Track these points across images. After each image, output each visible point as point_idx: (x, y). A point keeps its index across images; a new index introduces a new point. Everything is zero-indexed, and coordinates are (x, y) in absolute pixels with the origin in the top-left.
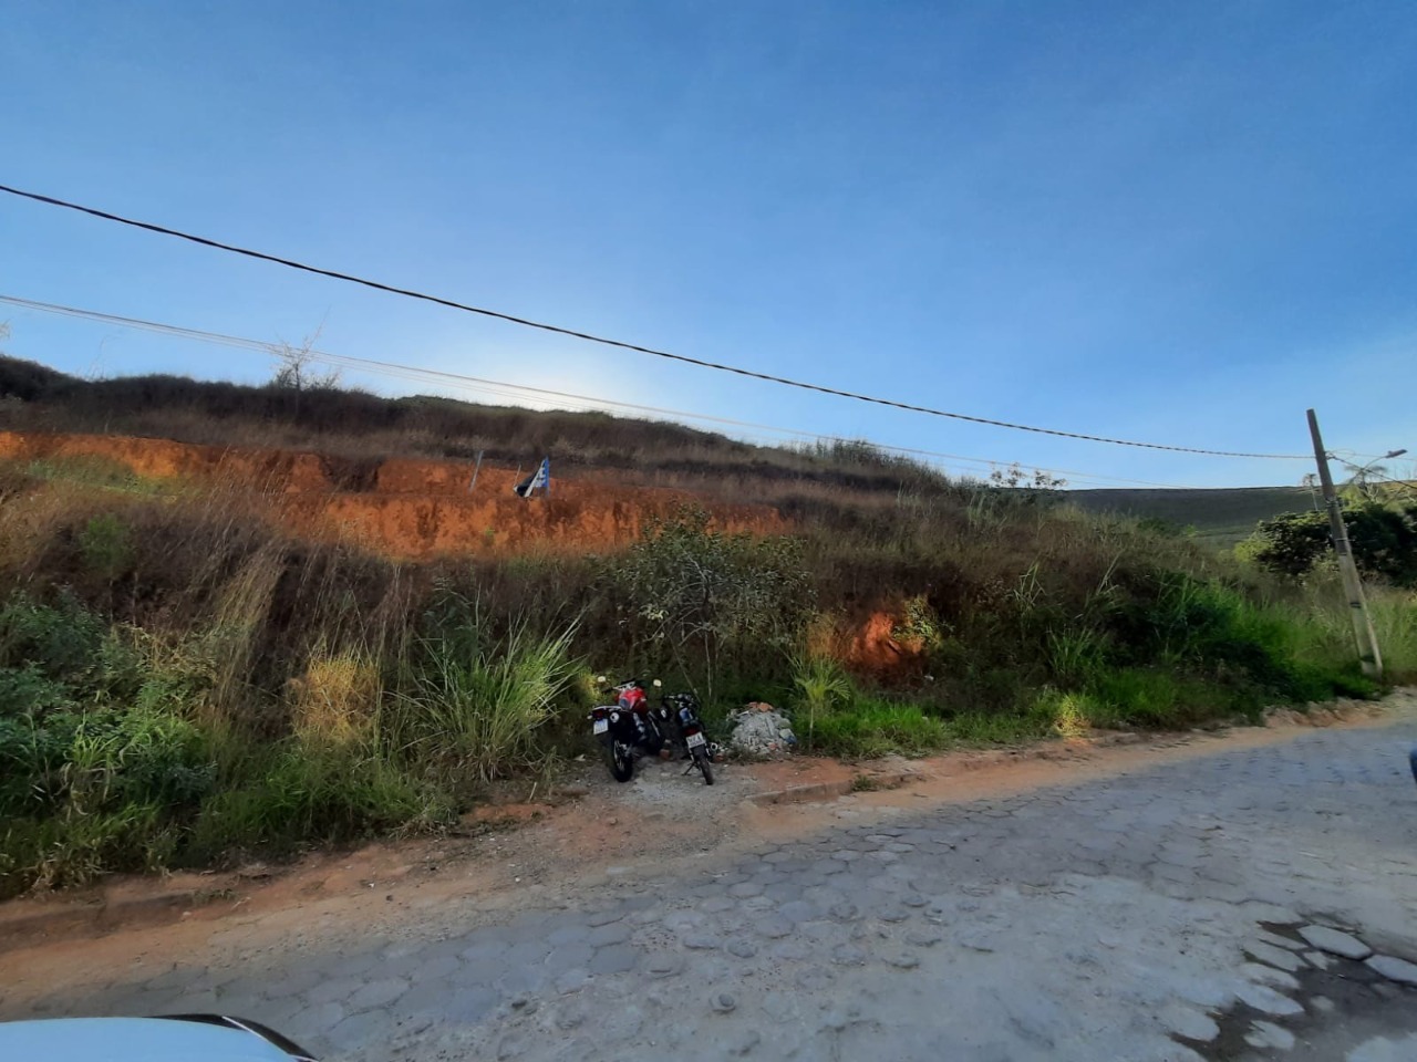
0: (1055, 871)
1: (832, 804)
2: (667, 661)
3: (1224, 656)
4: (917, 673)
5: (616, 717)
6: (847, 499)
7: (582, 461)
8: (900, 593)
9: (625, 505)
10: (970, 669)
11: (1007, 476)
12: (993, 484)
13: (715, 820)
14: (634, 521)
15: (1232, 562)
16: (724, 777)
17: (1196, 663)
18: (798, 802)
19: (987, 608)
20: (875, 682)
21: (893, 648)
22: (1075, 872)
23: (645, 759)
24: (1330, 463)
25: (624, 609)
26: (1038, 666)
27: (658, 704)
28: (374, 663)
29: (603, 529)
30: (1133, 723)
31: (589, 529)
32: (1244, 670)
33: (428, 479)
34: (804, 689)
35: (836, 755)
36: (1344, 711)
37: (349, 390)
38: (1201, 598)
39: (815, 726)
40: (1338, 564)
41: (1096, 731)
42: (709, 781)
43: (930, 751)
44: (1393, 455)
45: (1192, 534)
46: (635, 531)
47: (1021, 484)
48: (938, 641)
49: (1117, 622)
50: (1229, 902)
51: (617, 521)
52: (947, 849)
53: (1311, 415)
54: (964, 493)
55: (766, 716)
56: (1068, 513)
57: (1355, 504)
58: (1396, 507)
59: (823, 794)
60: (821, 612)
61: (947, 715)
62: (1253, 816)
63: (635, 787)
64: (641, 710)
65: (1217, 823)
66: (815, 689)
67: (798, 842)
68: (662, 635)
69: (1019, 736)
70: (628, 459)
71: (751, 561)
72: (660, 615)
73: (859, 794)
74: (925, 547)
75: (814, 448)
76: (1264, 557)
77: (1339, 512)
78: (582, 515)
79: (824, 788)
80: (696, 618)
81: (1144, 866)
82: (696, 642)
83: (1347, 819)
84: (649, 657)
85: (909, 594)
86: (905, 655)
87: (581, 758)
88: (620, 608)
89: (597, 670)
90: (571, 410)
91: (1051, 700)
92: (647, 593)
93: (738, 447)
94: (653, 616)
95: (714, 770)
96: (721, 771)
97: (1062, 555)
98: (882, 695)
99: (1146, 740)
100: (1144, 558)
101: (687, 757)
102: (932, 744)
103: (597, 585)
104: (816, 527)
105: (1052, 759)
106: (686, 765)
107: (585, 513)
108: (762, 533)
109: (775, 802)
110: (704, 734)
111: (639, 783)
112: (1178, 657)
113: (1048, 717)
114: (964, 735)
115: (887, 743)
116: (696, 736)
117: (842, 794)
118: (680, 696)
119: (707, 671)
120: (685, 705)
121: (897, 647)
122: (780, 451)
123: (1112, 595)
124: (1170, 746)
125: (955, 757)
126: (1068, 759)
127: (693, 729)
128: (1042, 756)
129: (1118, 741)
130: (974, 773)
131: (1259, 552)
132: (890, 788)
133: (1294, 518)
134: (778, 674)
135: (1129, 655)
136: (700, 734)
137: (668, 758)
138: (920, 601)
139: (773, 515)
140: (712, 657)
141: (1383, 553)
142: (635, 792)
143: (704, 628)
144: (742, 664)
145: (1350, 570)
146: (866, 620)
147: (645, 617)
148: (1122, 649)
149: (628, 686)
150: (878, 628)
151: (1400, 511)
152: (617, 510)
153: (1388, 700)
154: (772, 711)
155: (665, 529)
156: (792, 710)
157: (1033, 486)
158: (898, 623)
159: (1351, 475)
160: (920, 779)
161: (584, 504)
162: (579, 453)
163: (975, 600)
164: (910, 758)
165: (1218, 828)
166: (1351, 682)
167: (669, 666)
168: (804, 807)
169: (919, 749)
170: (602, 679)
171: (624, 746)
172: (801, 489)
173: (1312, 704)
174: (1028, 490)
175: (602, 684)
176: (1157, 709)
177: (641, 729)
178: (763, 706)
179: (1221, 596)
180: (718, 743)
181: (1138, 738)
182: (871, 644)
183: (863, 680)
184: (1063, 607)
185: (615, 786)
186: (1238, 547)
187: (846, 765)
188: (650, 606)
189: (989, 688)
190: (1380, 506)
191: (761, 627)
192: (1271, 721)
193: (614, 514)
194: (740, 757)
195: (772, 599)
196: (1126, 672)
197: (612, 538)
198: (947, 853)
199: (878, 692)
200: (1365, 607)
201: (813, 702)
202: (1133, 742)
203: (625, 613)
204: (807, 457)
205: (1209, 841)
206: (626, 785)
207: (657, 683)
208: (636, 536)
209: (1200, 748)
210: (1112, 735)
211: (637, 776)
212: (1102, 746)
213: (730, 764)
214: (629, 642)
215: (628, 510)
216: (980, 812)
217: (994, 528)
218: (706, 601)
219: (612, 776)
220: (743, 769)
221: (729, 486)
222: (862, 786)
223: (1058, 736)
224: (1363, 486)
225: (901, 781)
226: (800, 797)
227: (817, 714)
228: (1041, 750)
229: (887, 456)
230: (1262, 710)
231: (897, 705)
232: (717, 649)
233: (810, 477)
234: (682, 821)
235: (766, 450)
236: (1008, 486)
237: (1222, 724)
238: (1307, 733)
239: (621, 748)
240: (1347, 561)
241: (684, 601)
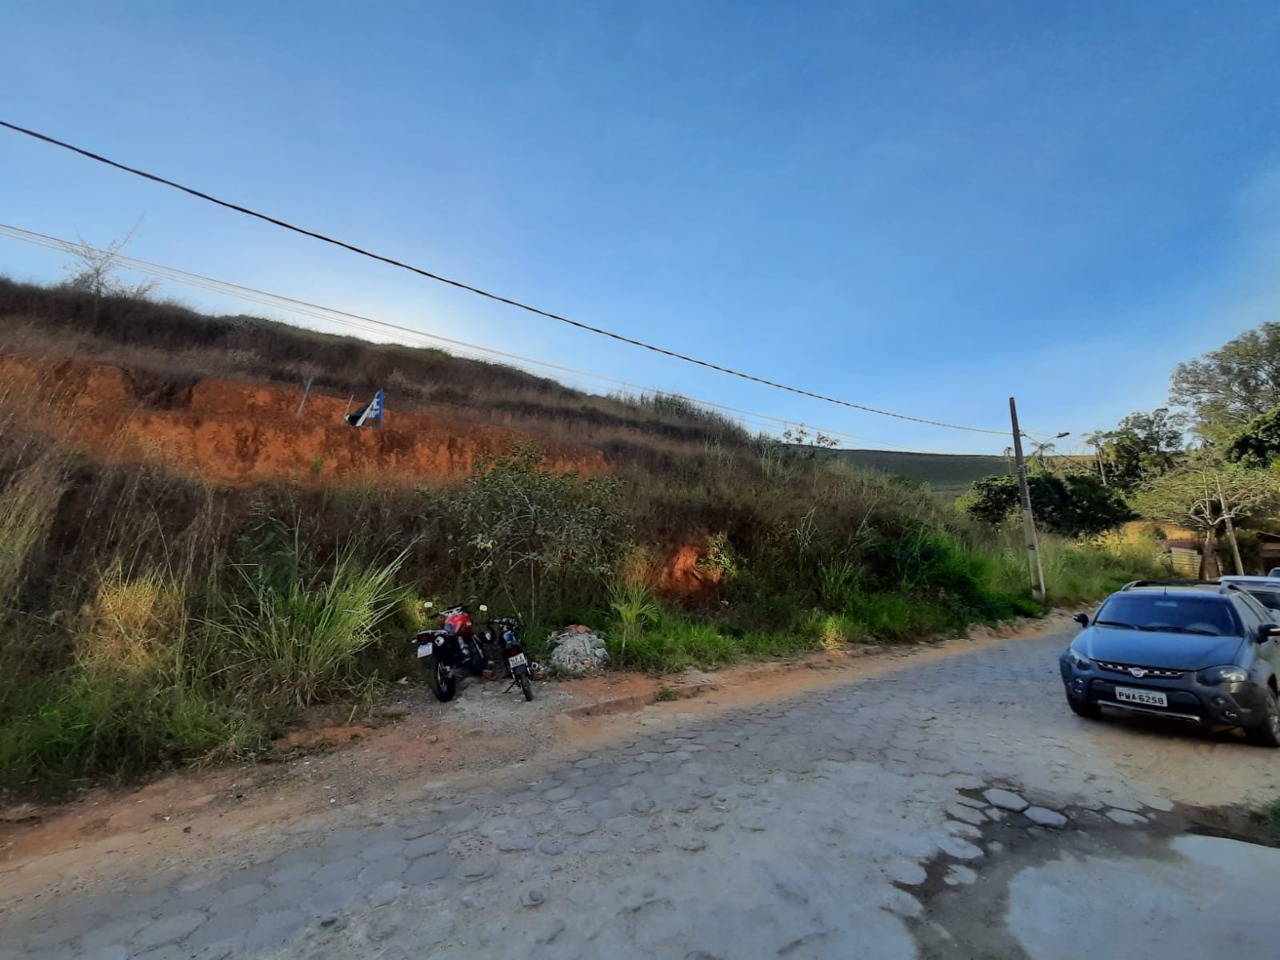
0: (815, 760)
1: (638, 713)
2: (493, 587)
3: (944, 585)
4: (715, 598)
5: (441, 640)
6: (662, 445)
7: (418, 396)
8: (705, 530)
9: (460, 441)
10: (758, 595)
11: (795, 435)
12: (784, 441)
13: (532, 733)
14: (469, 456)
15: (953, 513)
16: (542, 694)
17: (924, 590)
18: (609, 713)
19: (774, 544)
20: (680, 607)
21: (697, 578)
22: (830, 760)
23: (468, 680)
24: (1022, 439)
25: (454, 538)
26: (810, 592)
27: (483, 628)
28: (179, 589)
29: (437, 462)
30: (877, 638)
31: (423, 461)
32: (956, 596)
33: (250, 401)
34: (619, 613)
35: (644, 670)
36: (1019, 626)
37: (161, 302)
38: (930, 539)
39: (626, 646)
40: (1021, 516)
41: (851, 644)
42: (529, 698)
43: (723, 664)
44: (1061, 436)
45: (927, 489)
46: (469, 466)
47: (806, 442)
48: (733, 572)
49: (869, 557)
50: (938, 775)
51: (451, 455)
52: (732, 747)
53: (1012, 401)
54: (759, 446)
55: (584, 637)
56: (839, 467)
57: (1035, 472)
58: (1060, 475)
59: (630, 705)
60: (637, 545)
61: (737, 634)
62: (957, 708)
63: (457, 706)
64: (466, 633)
65: (934, 715)
66: (628, 612)
67: (607, 748)
68: (491, 563)
69: (793, 652)
70: (465, 397)
71: (577, 498)
72: (489, 545)
73: (662, 704)
74: (726, 490)
75: (637, 398)
76: (975, 509)
77: (1025, 477)
78: (416, 447)
79: (632, 699)
80: (523, 548)
81: (881, 751)
82: (523, 569)
83: (1017, 708)
84: (477, 584)
85: (713, 531)
86: (706, 583)
87: (403, 681)
88: (450, 537)
89: (424, 595)
90: (410, 344)
91: (818, 620)
92: (478, 524)
93: (571, 394)
94: (482, 545)
95: (534, 687)
96: (540, 688)
97: (832, 501)
98: (685, 618)
99: (887, 651)
100: (892, 507)
101: (509, 676)
102: (725, 659)
103: (428, 515)
104: (635, 468)
105: (816, 668)
106: (508, 683)
107: (420, 445)
108: (586, 472)
109: (588, 714)
110: (525, 655)
111: (461, 702)
112: (912, 585)
113: (816, 634)
114: (750, 651)
115: (688, 659)
116: (518, 657)
117: (647, 704)
118: (504, 620)
119: (531, 597)
120: (509, 629)
121: (700, 577)
122: (608, 400)
123: (868, 535)
124: (903, 656)
125: (741, 670)
126: (828, 668)
127: (516, 650)
128: (810, 666)
129: (867, 653)
130: (756, 683)
131: (972, 505)
132: (688, 697)
133: (995, 480)
134: (596, 599)
135: (877, 584)
136: (522, 655)
137: (491, 678)
138: (721, 537)
139: (599, 457)
140: (537, 584)
141: (1050, 509)
142: (456, 710)
143: (531, 557)
144: (564, 590)
145: (1029, 521)
146: (675, 552)
147: (474, 547)
148: (873, 579)
149: (455, 611)
150: (686, 560)
151: (1062, 478)
152: (452, 445)
153: (1049, 617)
154: (589, 632)
155: (498, 465)
156: (607, 632)
157: (815, 444)
158: (702, 556)
159: (1035, 449)
160: (713, 688)
161: (418, 436)
162: (417, 387)
163: (765, 538)
164: (705, 671)
165: (934, 718)
166: (1024, 604)
167: (496, 592)
168: (613, 717)
169: (714, 663)
170: (429, 605)
171: (448, 668)
172: (624, 435)
173: (999, 621)
174: (810, 447)
175: (429, 609)
176: (897, 627)
177: (465, 652)
178: (581, 628)
179: (944, 538)
180: (538, 662)
181: (881, 650)
182: (678, 574)
183: (670, 605)
184: (832, 544)
185: (438, 706)
186: (958, 500)
187: (651, 678)
188: (480, 536)
189: (772, 611)
190: (1050, 474)
191: (584, 558)
192: (973, 635)
193: (449, 448)
194: (558, 674)
195: (595, 532)
196: (875, 597)
197: (444, 470)
198: (732, 750)
199: (683, 615)
200: (1037, 549)
201: (626, 624)
202: (878, 653)
203: (455, 542)
204: (630, 407)
205: (927, 730)
206: (448, 704)
207: (483, 608)
208: (469, 470)
209: (925, 656)
210: (862, 648)
211: (460, 695)
212: (854, 657)
213: (549, 681)
214: (458, 570)
215: (463, 445)
216: (759, 715)
217: (783, 477)
218: (533, 533)
219: (433, 696)
220: (561, 685)
221: (558, 428)
222: (665, 696)
223: (822, 649)
224: (1041, 458)
225: (697, 691)
226: (609, 708)
227: (629, 635)
228: (809, 661)
229: (700, 410)
230: (966, 626)
231: (697, 626)
232: (541, 577)
233: (633, 424)
234: (501, 735)
235: (594, 397)
236: (796, 442)
237: (940, 637)
238: (995, 643)
239: (445, 670)
240: (1028, 514)
241: (513, 532)
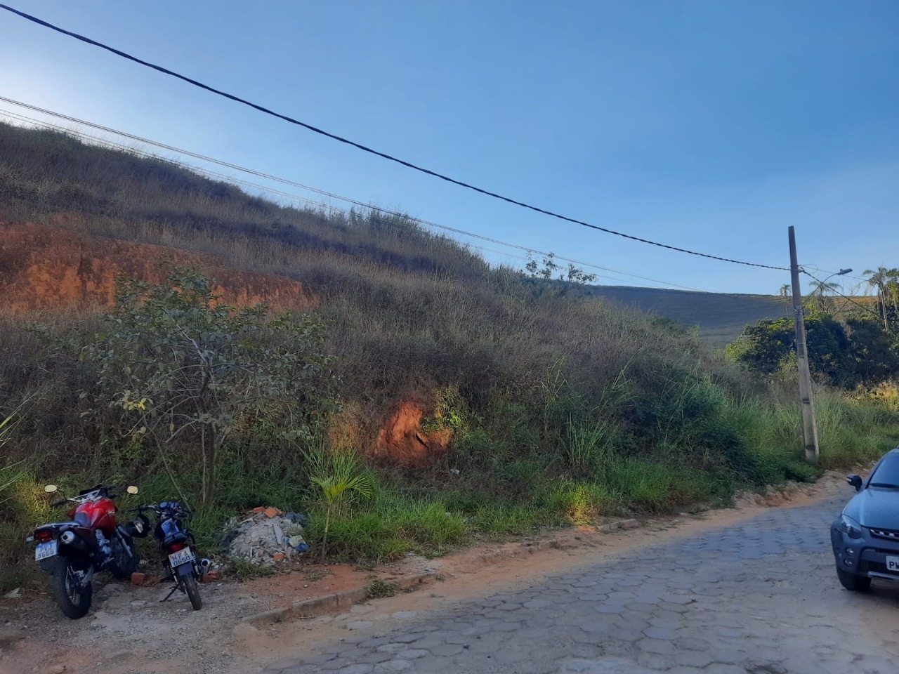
0: (559, 658)
1: (343, 616)
2: (148, 462)
3: (709, 446)
4: (443, 468)
5: (71, 536)
6: (381, 277)
7: (32, 197)
8: (431, 383)
9: (96, 263)
10: (495, 461)
11: (541, 266)
12: (529, 274)
13: (202, 651)
14: (110, 286)
15: (721, 361)
16: (216, 599)
17: (687, 452)
18: (305, 618)
19: (514, 399)
20: (400, 477)
21: (421, 442)
22: (575, 657)
23: (110, 587)
24: (801, 275)
25: (88, 397)
26: (557, 456)
27: (132, 517)
29: (62, 292)
30: (633, 510)
31: (40, 290)
32: (723, 459)
34: (321, 489)
35: (352, 560)
36: (791, 491)
38: (696, 390)
39: (330, 531)
40: (797, 365)
41: (602, 518)
42: (197, 605)
43: (450, 547)
44: (843, 272)
45: (695, 334)
46: (110, 297)
47: (555, 275)
48: (466, 434)
49: (628, 413)
50: (697, 667)
51: (84, 283)
52: (460, 649)
53: (791, 230)
54: (502, 279)
55: (274, 523)
56: (593, 306)
57: (814, 314)
58: (840, 319)
59: (335, 605)
60: (346, 401)
61: (469, 509)
62: (720, 588)
63: (94, 623)
64: (108, 529)
65: (693, 597)
66: (332, 486)
67: (302, 663)
68: (143, 430)
69: (536, 527)
70: (104, 202)
71: (267, 342)
72: (141, 405)
73: (374, 602)
74: (459, 335)
75: (347, 216)
76: (746, 357)
77: (802, 320)
78: (29, 271)
79: (336, 598)
80: (190, 408)
81: (634, 643)
82: (191, 436)
83: (786, 584)
84: (124, 458)
85: (440, 383)
86: (431, 447)
87: (14, 594)
88: (82, 396)
89: (44, 475)
90: (17, 123)
91: (566, 489)
92: (123, 377)
93: (258, 205)
94: (131, 406)
95: (204, 592)
96: (213, 592)
97: (585, 348)
98: (406, 492)
99: (644, 525)
100: (653, 355)
101: (169, 579)
102: (454, 540)
103: (50, 365)
104: (343, 305)
105: (562, 548)
106: (167, 589)
107: (35, 268)
108: (278, 309)
109: (278, 621)
110: (191, 550)
111: (102, 619)
112: (673, 447)
113: (563, 507)
114: (485, 529)
115: (408, 543)
116: (182, 552)
117: (356, 603)
118: (163, 505)
119: (201, 473)
120: (168, 516)
121: (424, 440)
122: (307, 215)
123: (627, 390)
124: (661, 530)
125: (474, 553)
126: (577, 547)
127: (179, 544)
128: (555, 546)
129: (620, 527)
130: (492, 568)
131: (743, 352)
132: (408, 591)
133: (770, 323)
134: (290, 472)
135: (634, 446)
136: (187, 550)
137: (145, 582)
138: (452, 391)
139: (296, 290)
140: (210, 457)
141: (828, 357)
142: (94, 629)
143: (200, 420)
144: (247, 462)
145: (805, 371)
146: (395, 410)
147: (120, 409)
148: (630, 440)
149: (90, 496)
150: (407, 420)
151: (842, 322)
152: (84, 268)
153: (820, 482)
154: (281, 516)
155: (151, 296)
156: (306, 514)
157: (566, 278)
158: (427, 417)
159: (814, 288)
160: (440, 578)
161: (32, 255)
162: (29, 185)
163: (504, 393)
164: (430, 557)
165: (694, 601)
166: (797, 467)
167: (152, 467)
168: (311, 623)
169: (440, 547)
170: (51, 488)
171: (81, 573)
172: (332, 263)
173: (769, 487)
174: (560, 282)
175: (52, 495)
176: (653, 495)
177: (105, 549)
178: (271, 511)
179: (714, 392)
180: (212, 558)
181: (637, 524)
182: (398, 437)
183: (387, 476)
184: (583, 399)
185: (68, 626)
186: (728, 347)
187: (362, 570)
188: (128, 393)
189: (511, 480)
190: (830, 317)
191: (274, 419)
192: (739, 503)
193: (80, 272)
194: (238, 572)
195: (289, 387)
196: (631, 461)
197: (73, 304)
198: (460, 653)
199: (402, 489)
200: (812, 403)
201: (330, 502)
202: (633, 528)
203: (91, 403)
204: (338, 225)
205: (685, 614)
206: (82, 621)
207: (132, 490)
208: (111, 303)
209: (688, 528)
210: (616, 521)
211: (99, 609)
212: (606, 533)
213: (226, 582)
214: (94, 439)
215: (101, 270)
216: (494, 607)
217: (526, 319)
218: (205, 388)
219: (60, 612)
220: (243, 586)
221: (241, 253)
222: (379, 591)
223: (570, 525)
224: (821, 299)
225: (419, 583)
226: (307, 611)
227: (331, 519)
228: (554, 540)
229: (427, 234)
230: (733, 493)
231: (421, 502)
232: (215, 446)
233: (342, 249)
234: (156, 657)
235: (289, 212)
236: (543, 276)
237: (703, 507)
238: (764, 510)
239: (76, 576)
240: (804, 363)
241: (175, 387)
